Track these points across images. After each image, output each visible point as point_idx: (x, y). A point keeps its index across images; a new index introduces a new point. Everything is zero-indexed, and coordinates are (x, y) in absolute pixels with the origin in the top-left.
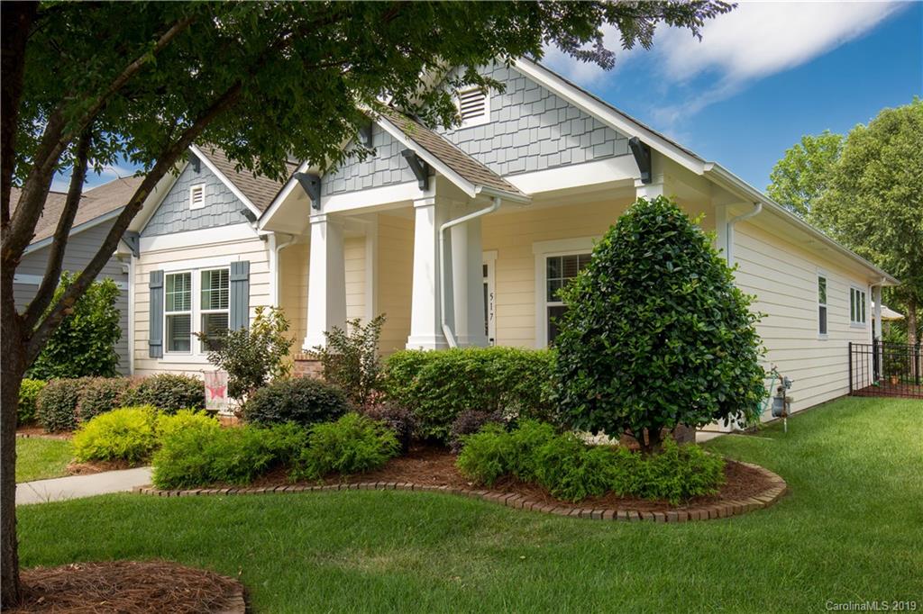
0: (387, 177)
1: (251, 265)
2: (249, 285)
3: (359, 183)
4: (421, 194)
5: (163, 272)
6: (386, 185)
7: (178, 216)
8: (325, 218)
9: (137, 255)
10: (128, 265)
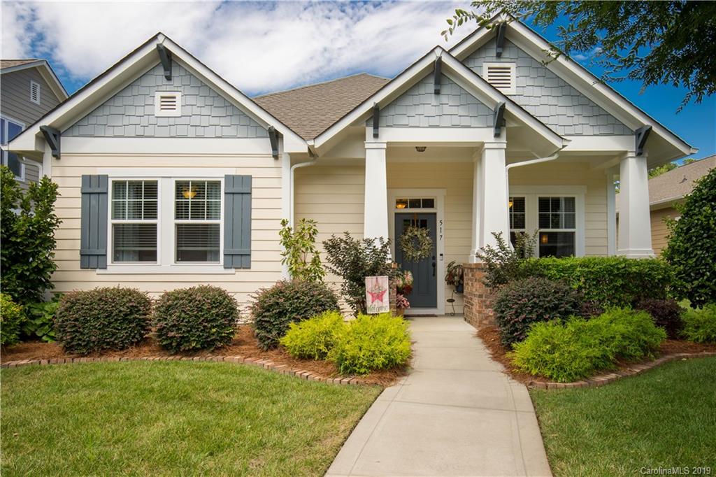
0: (456, 121)
1: (253, 179)
2: (251, 198)
3: (424, 121)
4: (492, 139)
5: (106, 177)
6: (454, 126)
7: (134, 120)
8: (385, 146)
9: (57, 156)
10: (39, 165)
